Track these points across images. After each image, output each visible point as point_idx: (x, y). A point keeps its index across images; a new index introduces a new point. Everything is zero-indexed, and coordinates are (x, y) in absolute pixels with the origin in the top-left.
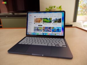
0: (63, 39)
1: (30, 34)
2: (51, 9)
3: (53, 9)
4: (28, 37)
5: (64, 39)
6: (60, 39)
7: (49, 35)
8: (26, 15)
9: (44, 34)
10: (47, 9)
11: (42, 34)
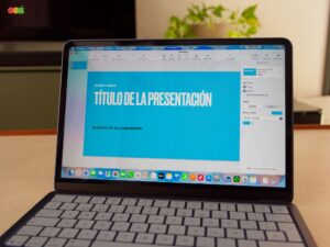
0: (284, 209)
1: (78, 174)
2: (198, 21)
3: (211, 24)
4: (70, 198)
5: (292, 212)
6: (266, 208)
7: (196, 182)
8: (58, 54)
9: (169, 177)
10: (178, 23)
11: (154, 178)
